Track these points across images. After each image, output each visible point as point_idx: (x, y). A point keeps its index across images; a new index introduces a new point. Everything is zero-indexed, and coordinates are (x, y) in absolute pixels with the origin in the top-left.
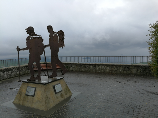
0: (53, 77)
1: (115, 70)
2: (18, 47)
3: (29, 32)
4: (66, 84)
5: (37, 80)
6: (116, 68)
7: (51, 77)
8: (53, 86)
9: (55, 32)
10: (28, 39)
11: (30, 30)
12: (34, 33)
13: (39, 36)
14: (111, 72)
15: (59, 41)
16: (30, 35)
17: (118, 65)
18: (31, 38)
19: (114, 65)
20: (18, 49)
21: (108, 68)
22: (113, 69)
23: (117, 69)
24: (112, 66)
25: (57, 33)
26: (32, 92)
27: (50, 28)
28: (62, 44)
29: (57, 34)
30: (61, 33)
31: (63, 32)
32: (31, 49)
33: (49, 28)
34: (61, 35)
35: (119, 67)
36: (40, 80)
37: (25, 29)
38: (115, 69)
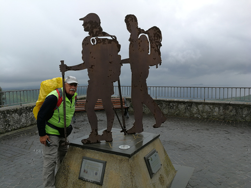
0: (134, 133)
1: (232, 114)
2: (62, 62)
3: (89, 25)
4: (165, 151)
5: (103, 142)
6: (234, 111)
7: (132, 134)
8: (144, 158)
9: (143, 31)
10: (86, 42)
11: (91, 22)
12: (101, 29)
13: (111, 36)
14: (222, 117)
15: (150, 51)
16: (92, 34)
17: (238, 105)
18: (93, 40)
19: (229, 104)
20: (64, 68)
21: (217, 109)
22: (228, 112)
23: (237, 113)
24: (226, 106)
25: (146, 32)
26: (96, 174)
27: (131, 21)
28: (157, 59)
29: (147, 35)
30: (156, 33)
31: (160, 32)
32: (92, 68)
33: (129, 20)
34: (154, 37)
35: (241, 108)
36: (110, 141)
37: (80, 19)
38: (231, 111)
